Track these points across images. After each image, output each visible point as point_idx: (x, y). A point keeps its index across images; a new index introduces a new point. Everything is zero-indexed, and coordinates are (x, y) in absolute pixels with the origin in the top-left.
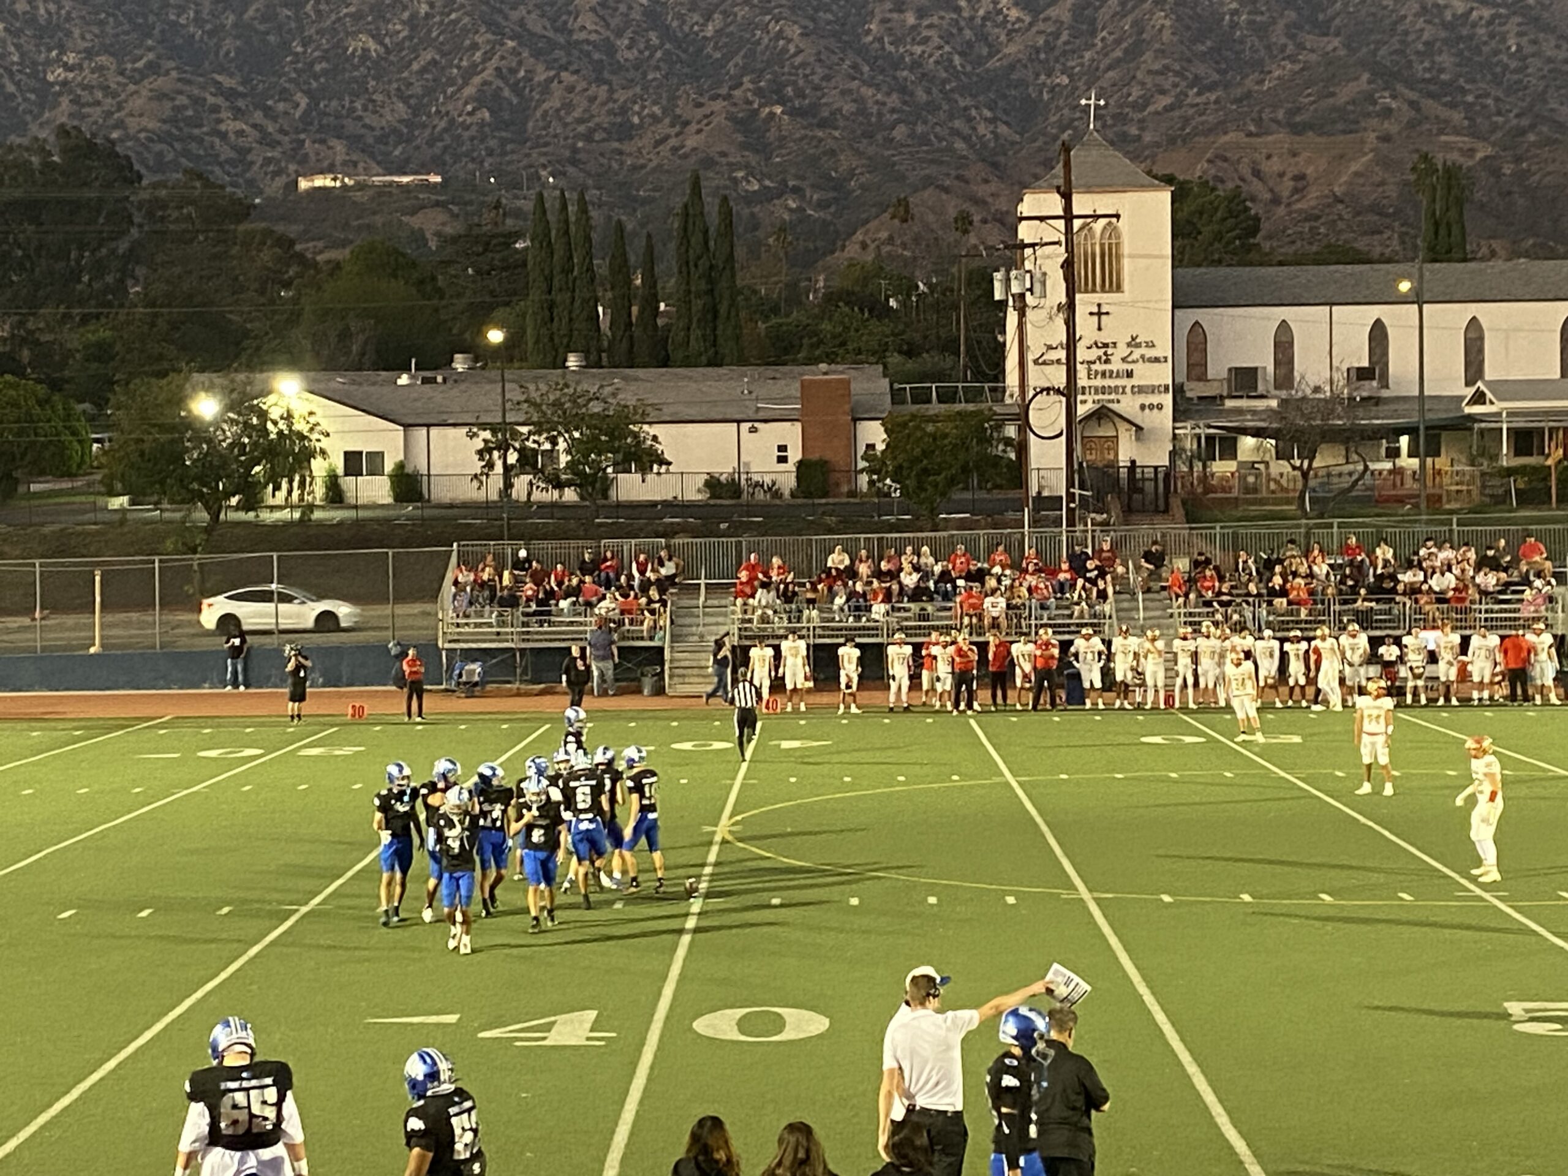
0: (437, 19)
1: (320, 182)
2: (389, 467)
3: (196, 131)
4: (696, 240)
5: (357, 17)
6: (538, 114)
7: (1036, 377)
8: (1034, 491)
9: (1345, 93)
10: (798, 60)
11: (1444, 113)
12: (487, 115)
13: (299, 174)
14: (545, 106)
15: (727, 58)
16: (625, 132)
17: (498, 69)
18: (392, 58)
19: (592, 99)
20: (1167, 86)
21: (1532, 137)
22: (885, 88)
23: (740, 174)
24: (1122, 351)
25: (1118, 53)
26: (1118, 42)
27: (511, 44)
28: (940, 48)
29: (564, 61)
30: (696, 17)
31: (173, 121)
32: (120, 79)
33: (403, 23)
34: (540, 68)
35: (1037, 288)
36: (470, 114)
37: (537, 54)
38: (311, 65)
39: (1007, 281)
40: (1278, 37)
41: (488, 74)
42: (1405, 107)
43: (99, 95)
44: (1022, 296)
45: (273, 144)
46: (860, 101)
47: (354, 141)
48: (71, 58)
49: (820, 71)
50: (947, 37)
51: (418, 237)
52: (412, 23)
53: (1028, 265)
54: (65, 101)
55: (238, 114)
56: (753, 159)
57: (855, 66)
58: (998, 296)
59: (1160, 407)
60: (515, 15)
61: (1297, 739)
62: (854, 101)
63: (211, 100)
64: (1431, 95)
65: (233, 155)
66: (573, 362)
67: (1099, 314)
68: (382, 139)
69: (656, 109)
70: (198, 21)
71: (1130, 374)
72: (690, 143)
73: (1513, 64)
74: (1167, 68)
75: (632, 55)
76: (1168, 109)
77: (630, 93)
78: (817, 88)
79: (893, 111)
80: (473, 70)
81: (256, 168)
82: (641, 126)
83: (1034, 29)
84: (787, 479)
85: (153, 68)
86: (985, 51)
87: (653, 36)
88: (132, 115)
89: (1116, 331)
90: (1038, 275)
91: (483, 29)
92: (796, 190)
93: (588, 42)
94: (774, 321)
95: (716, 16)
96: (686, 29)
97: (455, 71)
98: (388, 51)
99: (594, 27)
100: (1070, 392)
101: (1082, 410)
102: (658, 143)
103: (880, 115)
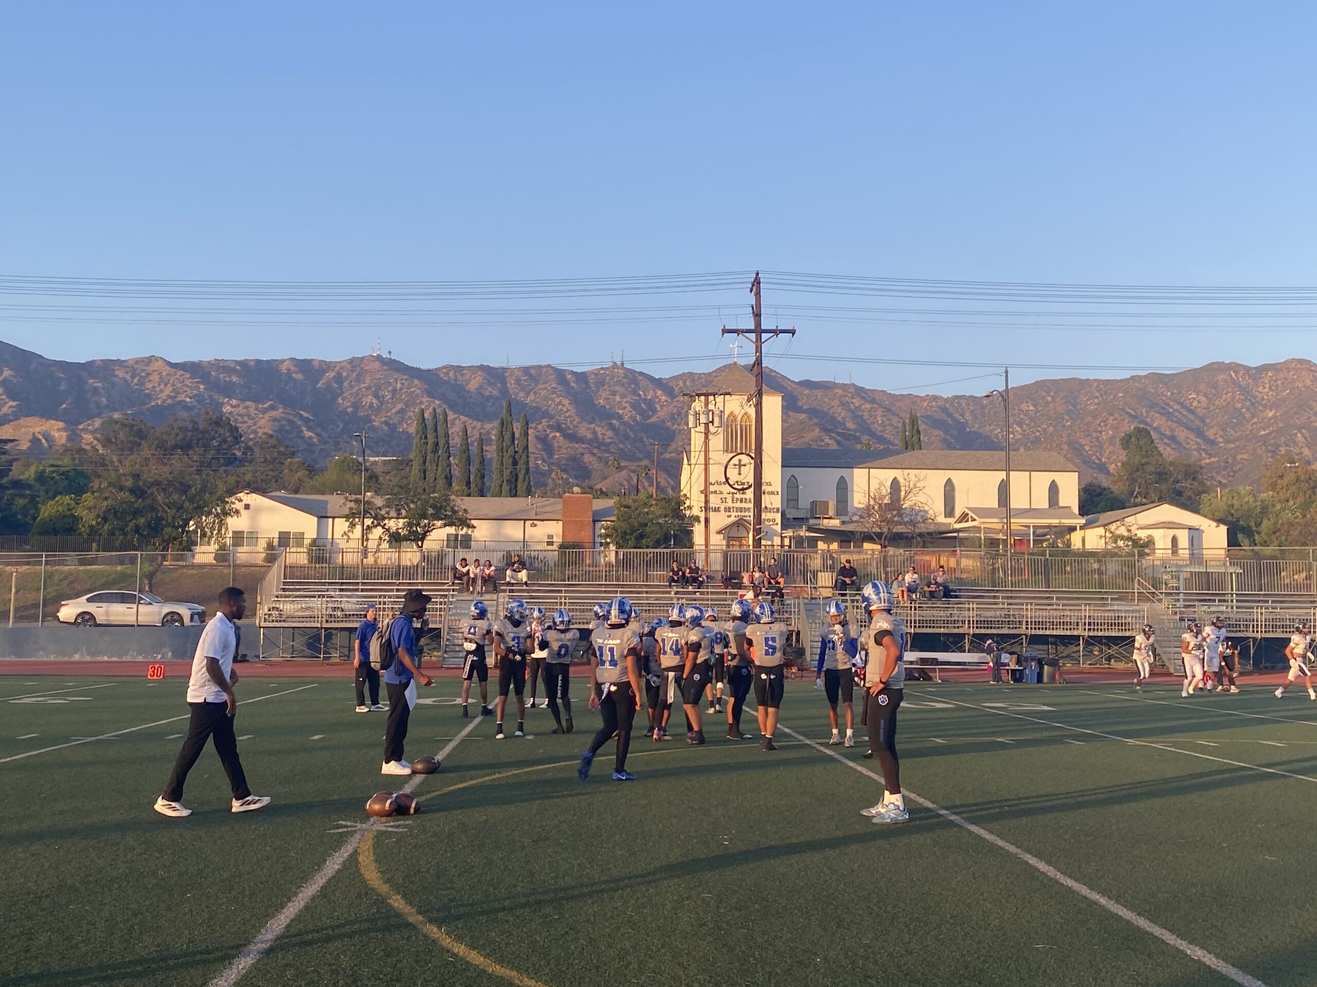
0: (405, 390)
5: (368, 388)
10: (567, 414)
18: (383, 407)
22: (606, 428)
23: (540, 462)
27: (437, 402)
28: (630, 412)
30: (521, 394)
31: (279, 431)
32: (256, 412)
33: (389, 391)
38: (346, 408)
45: (325, 443)
48: (234, 402)
49: (577, 419)
50: (634, 407)
55: (310, 428)
56: (545, 455)
60: (441, 390)
62: (592, 433)
63: (298, 422)
70: (295, 388)
78: (575, 426)
79: (609, 438)
83: (671, 406)
86: (650, 414)
88: (261, 428)
98: (382, 404)
103: (603, 439)
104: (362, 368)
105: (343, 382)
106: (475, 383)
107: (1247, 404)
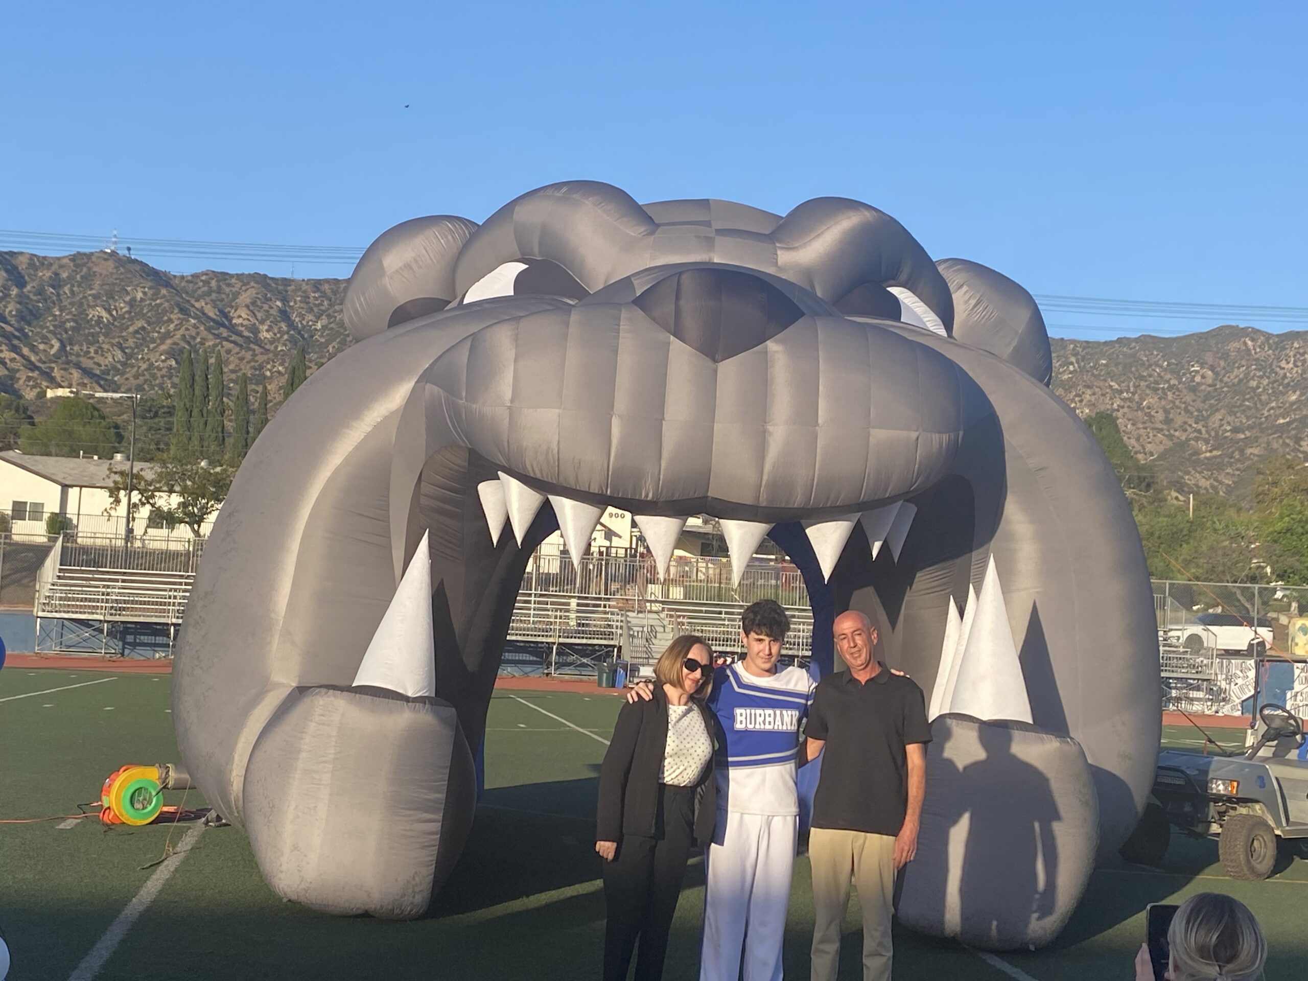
1: (61, 392)
5: (96, 297)
12: (173, 363)
13: (48, 387)
15: (328, 343)
17: (183, 336)
18: (116, 323)
19: (241, 359)
27: (193, 321)
29: (225, 334)
30: (311, 317)
33: (126, 303)
34: (210, 337)
36: (163, 361)
37: (209, 329)
38: (64, 323)
41: (177, 338)
47: (86, 372)
55: (13, 349)
60: (198, 305)
68: (104, 371)
69: (280, 368)
75: (268, 336)
77: (265, 357)
80: (168, 335)
81: (21, 382)
82: (271, 377)
87: (284, 327)
91: (176, 311)
93: (242, 325)
95: (324, 317)
96: (304, 323)
97: (156, 335)
99: (246, 317)
104: (89, 269)
105: (60, 286)
106: (245, 298)
107: (1265, 382)
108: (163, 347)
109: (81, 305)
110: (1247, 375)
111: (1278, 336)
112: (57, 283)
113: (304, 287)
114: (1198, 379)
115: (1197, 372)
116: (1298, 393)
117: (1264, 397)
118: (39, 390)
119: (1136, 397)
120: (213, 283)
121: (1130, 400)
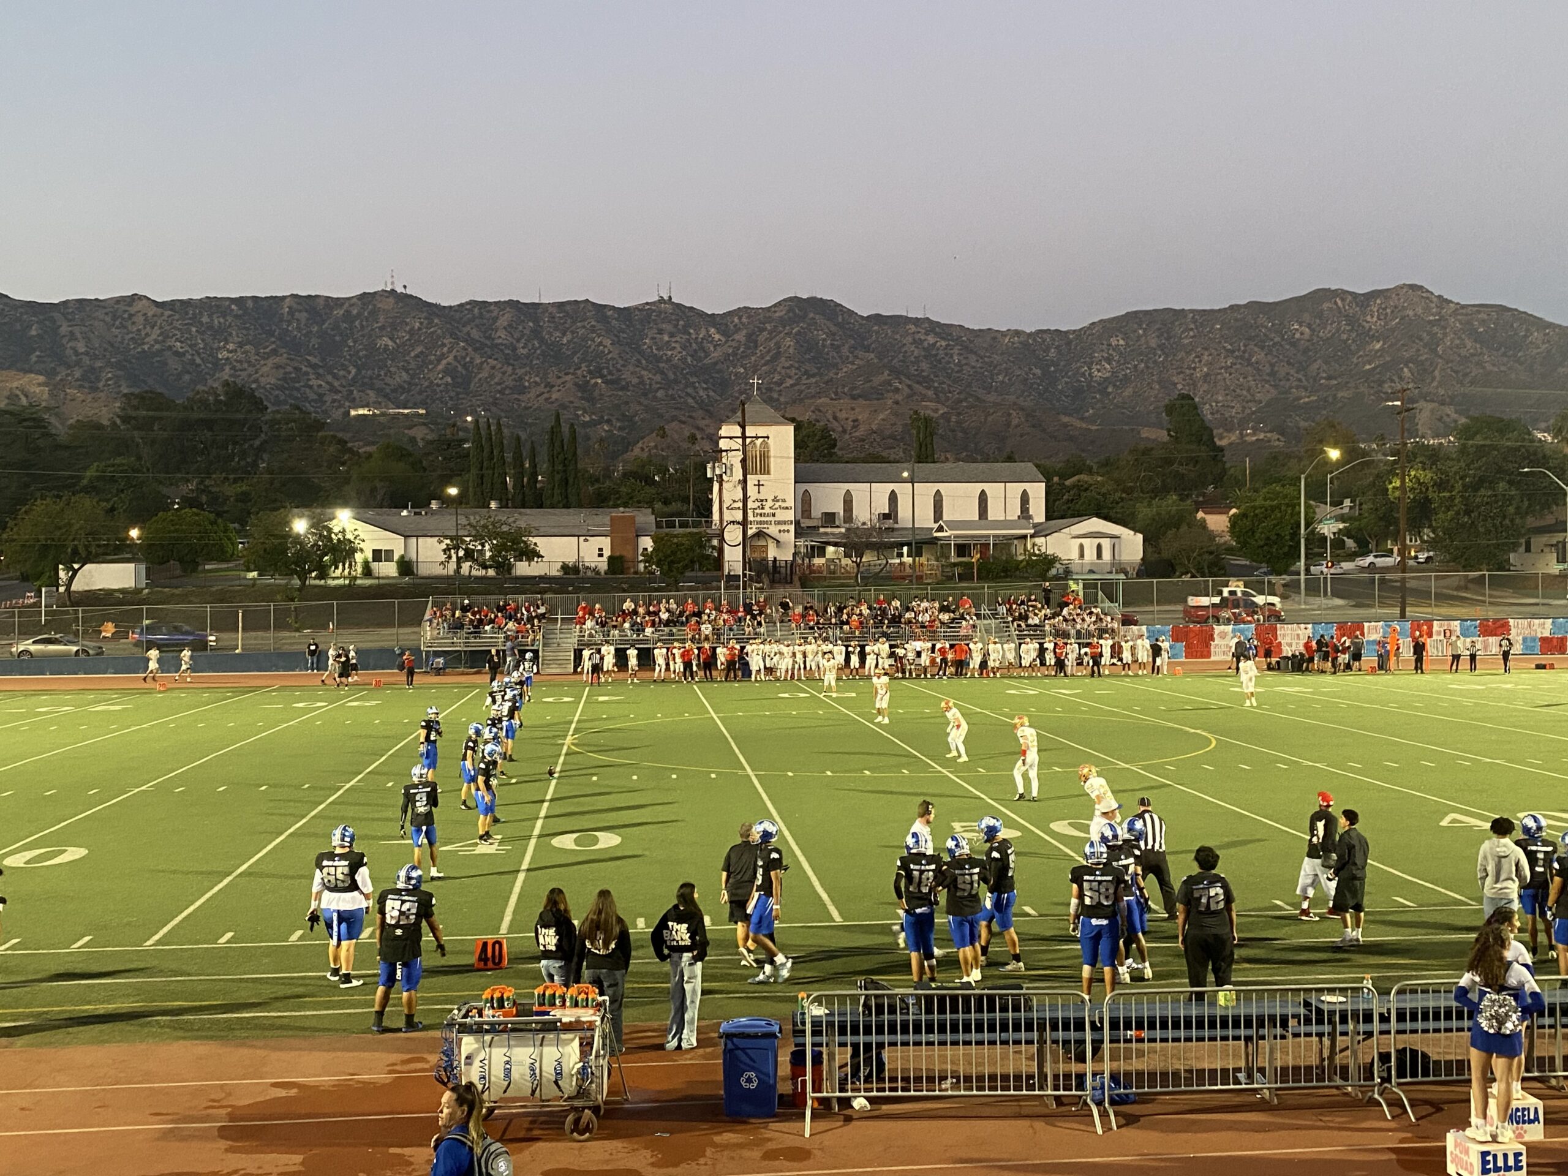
0: (424, 330)
1: (361, 412)
2: (396, 557)
3: (297, 385)
4: (557, 444)
5: (382, 328)
6: (476, 380)
7: (728, 516)
8: (726, 572)
9: (877, 380)
10: (609, 356)
11: (924, 391)
12: (449, 380)
13: (350, 408)
14: (480, 376)
15: (574, 353)
16: (523, 390)
17: (455, 357)
19: (504, 373)
20: (792, 374)
21: (965, 404)
22: (653, 372)
23: (580, 412)
24: (770, 503)
25: (768, 358)
26: (769, 352)
27: (462, 344)
28: (680, 352)
29: (489, 353)
30: (557, 334)
31: (284, 379)
32: (257, 357)
33: (406, 332)
34: (477, 356)
35: (728, 471)
36: (441, 379)
37: (475, 350)
38: (358, 352)
39: (714, 468)
40: (845, 351)
41: (450, 359)
42: (906, 389)
43: (245, 365)
44: (721, 476)
45: (337, 392)
46: (641, 377)
47: (379, 391)
48: (231, 346)
49: (622, 362)
50: (684, 348)
51: (413, 440)
52: (411, 332)
53: (724, 460)
54: (227, 368)
55: (319, 376)
56: (586, 404)
57: (639, 361)
58: (709, 475)
59: (788, 531)
60: (465, 330)
61: (854, 695)
62: (638, 377)
63: (304, 369)
64: (918, 383)
65: (315, 397)
66: (493, 505)
67: (759, 485)
68: (394, 391)
69: (537, 379)
70: (299, 329)
71: (774, 515)
72: (554, 396)
73: (956, 369)
74: (792, 366)
75: (525, 351)
76: (792, 385)
77: (523, 371)
78: (619, 370)
79: (657, 383)
80: (443, 356)
81: (328, 404)
82: (529, 387)
83: (727, 345)
84: (603, 565)
85: (274, 352)
86: (703, 355)
87: (536, 344)
88: (263, 376)
89: (767, 493)
90: (728, 465)
91: (447, 336)
92: (608, 421)
93: (502, 344)
94: (596, 486)
95: (568, 333)
96: (553, 339)
97: (433, 357)
98: (398, 347)
99: (505, 337)
100: (744, 523)
101: (750, 532)
102: (538, 396)
103: (650, 385)
104: (375, 305)
105: (353, 322)
106: (503, 321)
107: (1354, 335)
108: (440, 367)
109: (370, 336)
110: (1338, 330)
111: (1363, 295)
112: (348, 317)
113: (550, 309)
114: (1297, 336)
115: (1297, 330)
116: (1381, 343)
117: (1353, 347)
118: (343, 410)
119: (1247, 355)
120: (476, 310)
121: (1242, 357)
